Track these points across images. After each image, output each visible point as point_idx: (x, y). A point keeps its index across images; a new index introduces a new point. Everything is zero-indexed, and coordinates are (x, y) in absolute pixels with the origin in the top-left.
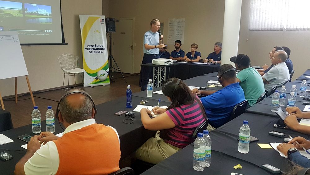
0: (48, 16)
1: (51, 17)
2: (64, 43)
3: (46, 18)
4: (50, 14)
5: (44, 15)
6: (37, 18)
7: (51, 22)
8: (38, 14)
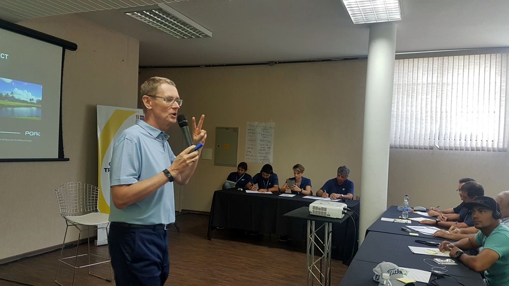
0: (34, 103)
1: (40, 106)
2: (61, 157)
3: (29, 109)
4: (38, 101)
5: (26, 102)
6: (9, 106)
7: (38, 117)
8: (13, 99)
